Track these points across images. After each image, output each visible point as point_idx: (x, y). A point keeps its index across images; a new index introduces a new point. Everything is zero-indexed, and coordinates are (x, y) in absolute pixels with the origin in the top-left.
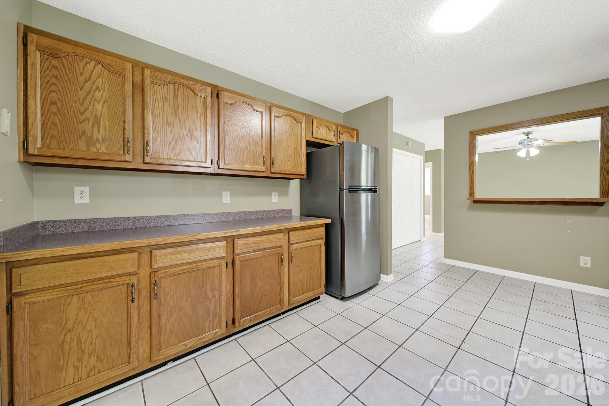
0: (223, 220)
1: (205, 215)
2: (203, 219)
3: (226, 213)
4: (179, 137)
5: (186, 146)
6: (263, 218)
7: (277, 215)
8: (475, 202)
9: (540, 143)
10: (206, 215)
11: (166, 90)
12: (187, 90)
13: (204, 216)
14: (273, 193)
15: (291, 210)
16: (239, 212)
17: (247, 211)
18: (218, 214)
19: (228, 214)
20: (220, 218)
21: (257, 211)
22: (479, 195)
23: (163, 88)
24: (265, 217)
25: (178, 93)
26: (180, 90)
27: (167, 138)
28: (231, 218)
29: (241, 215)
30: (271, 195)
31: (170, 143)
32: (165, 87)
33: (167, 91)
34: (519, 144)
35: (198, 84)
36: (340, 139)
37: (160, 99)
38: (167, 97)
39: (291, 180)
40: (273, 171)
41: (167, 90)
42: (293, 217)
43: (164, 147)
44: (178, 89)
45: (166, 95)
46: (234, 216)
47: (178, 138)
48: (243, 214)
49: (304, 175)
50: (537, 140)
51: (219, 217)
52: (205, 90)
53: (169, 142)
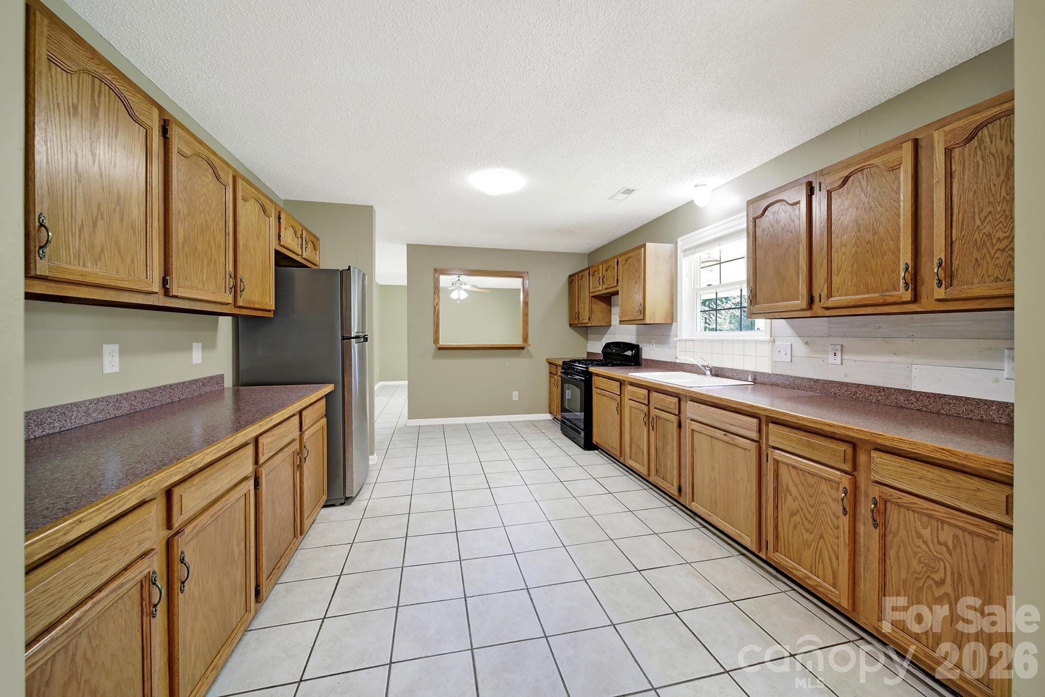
0: (108, 416)
1: (69, 408)
2: (66, 421)
3: (114, 397)
4: (99, 213)
5: (113, 239)
6: (182, 398)
7: (204, 390)
8: (440, 349)
9: (468, 287)
10: (72, 408)
11: (77, 88)
12: (116, 102)
13: (66, 412)
14: (194, 343)
15: (222, 377)
16: (140, 391)
17: (154, 386)
18: (98, 400)
19: (119, 398)
20: (103, 410)
21: (171, 386)
22: (443, 342)
23: (69, 79)
24: (184, 396)
25: (99, 103)
26: (103, 96)
27: (76, 211)
28: (125, 408)
29: (144, 399)
30: (189, 349)
31: (82, 225)
32: (75, 77)
33: (78, 90)
34: (452, 285)
35: (139, 96)
36: (305, 251)
37: (64, 106)
38: (78, 105)
39: (220, 317)
40: (240, 303)
41: (78, 86)
42: (225, 391)
43: (70, 235)
44: (100, 92)
45: (75, 100)
46: (130, 402)
47: (98, 215)
48: (148, 394)
49: (270, 311)
50: (465, 284)
51: (101, 408)
52: (151, 114)
53: (80, 223)
